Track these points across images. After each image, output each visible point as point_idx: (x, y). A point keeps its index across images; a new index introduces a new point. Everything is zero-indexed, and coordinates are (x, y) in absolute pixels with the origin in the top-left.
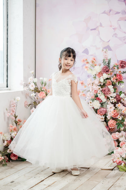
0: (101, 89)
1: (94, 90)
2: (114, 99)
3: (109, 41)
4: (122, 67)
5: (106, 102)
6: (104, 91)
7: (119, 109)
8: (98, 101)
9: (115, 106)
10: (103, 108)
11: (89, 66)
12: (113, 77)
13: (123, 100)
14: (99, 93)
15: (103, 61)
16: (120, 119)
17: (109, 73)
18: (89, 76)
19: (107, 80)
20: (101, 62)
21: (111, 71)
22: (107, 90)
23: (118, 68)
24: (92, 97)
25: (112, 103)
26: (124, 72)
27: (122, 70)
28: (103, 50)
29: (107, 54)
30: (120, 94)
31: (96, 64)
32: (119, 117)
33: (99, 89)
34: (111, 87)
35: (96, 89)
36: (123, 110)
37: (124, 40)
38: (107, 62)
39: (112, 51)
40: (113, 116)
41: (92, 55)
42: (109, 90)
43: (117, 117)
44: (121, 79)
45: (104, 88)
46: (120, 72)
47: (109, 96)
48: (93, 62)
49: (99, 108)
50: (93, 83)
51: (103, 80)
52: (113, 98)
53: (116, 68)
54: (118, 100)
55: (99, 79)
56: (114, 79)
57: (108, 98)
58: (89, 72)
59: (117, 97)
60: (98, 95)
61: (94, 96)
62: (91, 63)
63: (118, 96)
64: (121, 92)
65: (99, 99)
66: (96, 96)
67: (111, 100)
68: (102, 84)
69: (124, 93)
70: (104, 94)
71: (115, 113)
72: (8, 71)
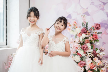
0: (81, 46)
1: (75, 47)
2: (92, 54)
3: (88, 8)
4: (98, 29)
5: (85, 57)
6: (83, 47)
7: (95, 62)
8: (78, 56)
9: (92, 59)
10: (83, 61)
11: (71, 28)
12: (90, 36)
13: (99, 55)
14: (79, 50)
15: (83, 24)
16: (96, 70)
17: (87, 33)
18: (71, 36)
19: (86, 39)
20: (81, 25)
21: (89, 31)
22: (85, 47)
23: (94, 30)
24: (74, 52)
25: (90, 57)
26: (99, 33)
27: (97, 31)
28: (82, 16)
29: (85, 19)
30: (96, 50)
31: (77, 26)
32: (95, 69)
33: (79, 46)
34: (89, 45)
35: (77, 46)
36: (98, 63)
37: (100, 7)
38: (86, 25)
39: (90, 16)
40: (90, 67)
41: (74, 19)
42: (87, 47)
43: (94, 69)
44: (97, 38)
45: (83, 46)
46: (96, 32)
47: (87, 52)
48: (74, 25)
49: (79, 61)
50: (74, 41)
51: (82, 39)
52: (90, 53)
53: (93, 29)
54: (95, 54)
55: (79, 38)
56: (91, 38)
57: (86, 53)
58: (71, 33)
59: (94, 53)
60: (78, 51)
61: (75, 52)
62: (73, 26)
63: (95, 51)
64: (97, 49)
65: (79, 54)
66: (77, 52)
67: (88, 55)
68: (82, 42)
69: (99, 49)
70: (84, 50)
71: (92, 65)
72: (8, 32)
